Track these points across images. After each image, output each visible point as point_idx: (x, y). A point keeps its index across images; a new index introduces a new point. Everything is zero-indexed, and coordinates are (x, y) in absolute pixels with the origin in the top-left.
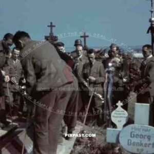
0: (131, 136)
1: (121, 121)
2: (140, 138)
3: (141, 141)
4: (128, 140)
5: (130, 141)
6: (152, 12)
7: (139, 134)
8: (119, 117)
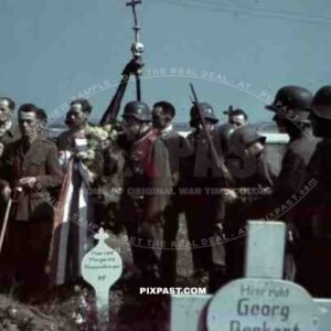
0: (239, 313)
1: (104, 278)
2: (263, 314)
3: (265, 324)
4: (232, 323)
5: (235, 325)
6: (136, 30)
7: (261, 305)
8: (100, 267)
